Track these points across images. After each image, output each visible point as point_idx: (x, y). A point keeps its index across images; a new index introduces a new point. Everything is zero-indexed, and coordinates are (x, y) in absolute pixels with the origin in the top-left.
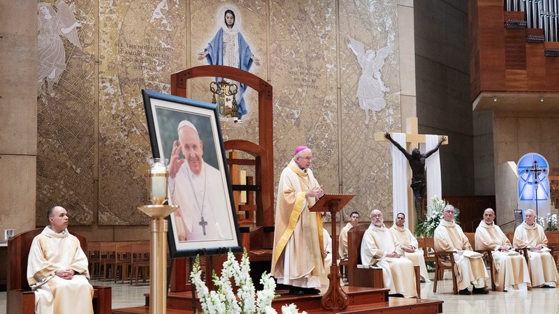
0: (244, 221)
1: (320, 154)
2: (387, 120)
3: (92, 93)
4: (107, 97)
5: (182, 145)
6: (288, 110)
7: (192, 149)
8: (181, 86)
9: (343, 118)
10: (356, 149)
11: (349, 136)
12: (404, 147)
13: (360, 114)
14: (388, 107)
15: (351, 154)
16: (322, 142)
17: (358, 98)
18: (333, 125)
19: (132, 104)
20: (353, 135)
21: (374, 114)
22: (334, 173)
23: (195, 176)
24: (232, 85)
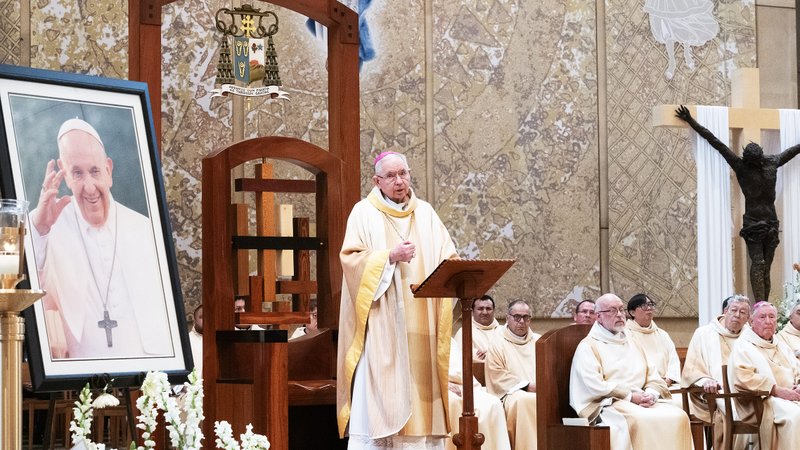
0: (287, 317)
1: (552, 154)
2: (721, 69)
3: (15, 16)
4: (49, 25)
5: (67, 167)
6: (474, 47)
7: (88, 176)
8: (149, 20)
9: (609, 67)
10: (643, 139)
11: (625, 109)
12: (725, 138)
13: (653, 55)
14: (723, 36)
15: (631, 151)
16: (559, 124)
17: (647, 16)
18: (586, 81)
19: (105, 40)
20: (635, 106)
21: (688, 55)
22: (588, 199)
23: (94, 230)
24: (266, 13)
